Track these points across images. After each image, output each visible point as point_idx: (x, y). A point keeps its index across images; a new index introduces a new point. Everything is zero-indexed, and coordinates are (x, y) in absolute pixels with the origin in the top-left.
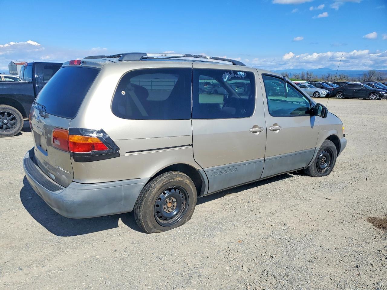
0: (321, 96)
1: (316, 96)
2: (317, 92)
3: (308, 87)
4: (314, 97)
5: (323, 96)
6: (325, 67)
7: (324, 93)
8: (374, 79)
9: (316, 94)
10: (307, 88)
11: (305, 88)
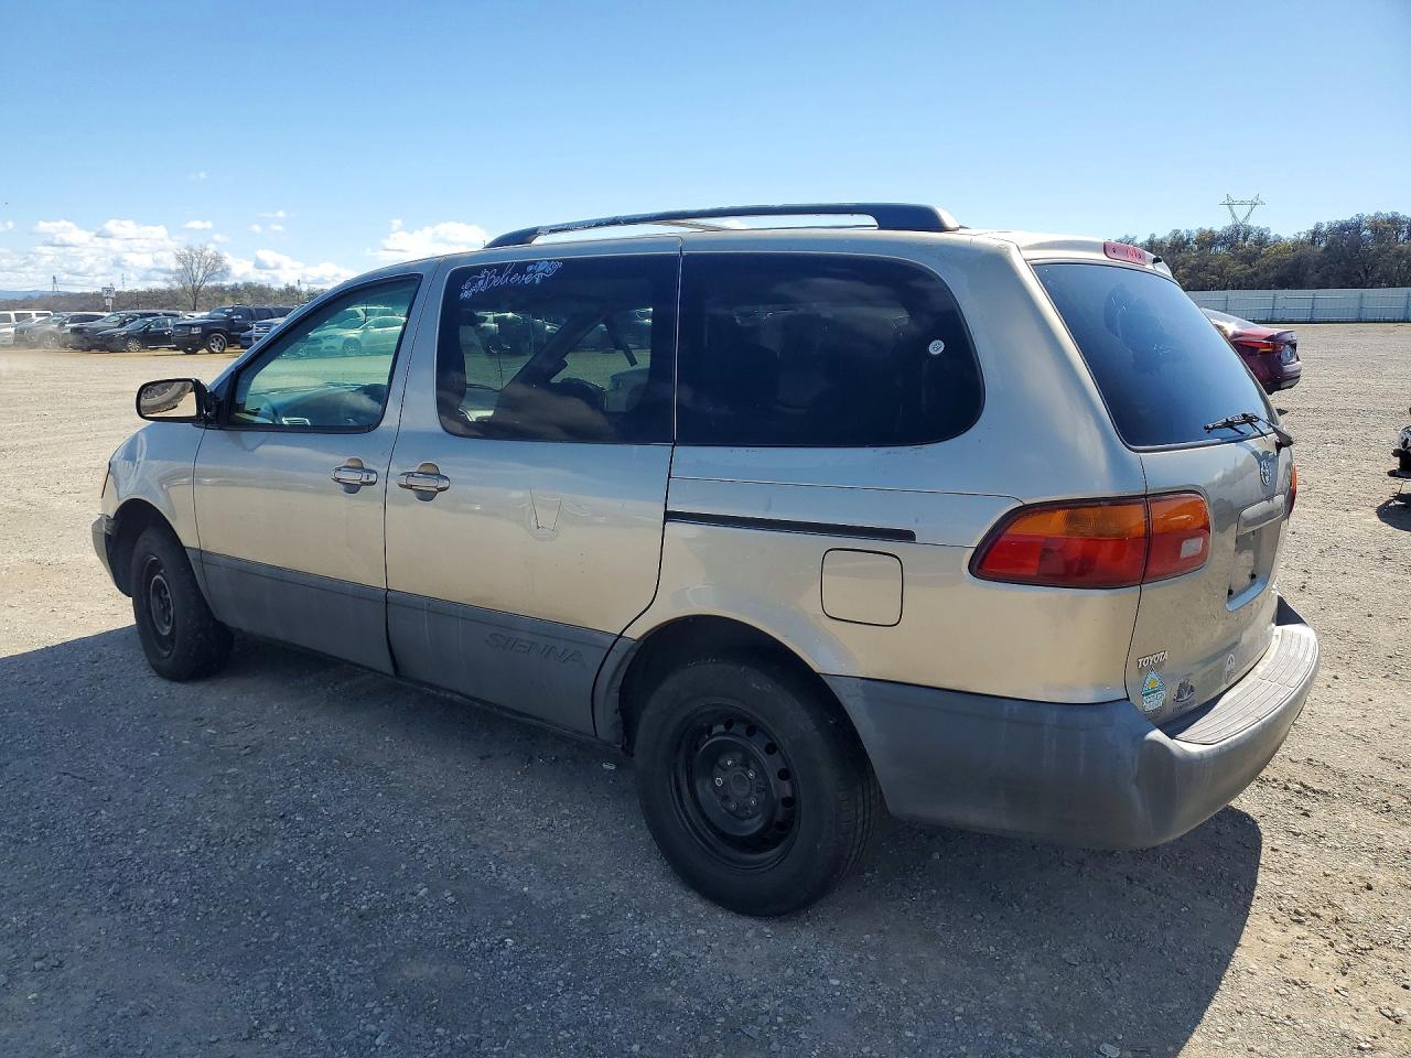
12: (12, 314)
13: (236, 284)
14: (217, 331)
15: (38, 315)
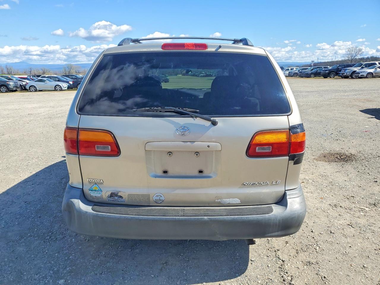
0: (63, 89)
1: (57, 89)
2: (58, 85)
3: (47, 80)
4: (56, 91)
5: (65, 89)
6: (22, 61)
7: (65, 86)
8: (73, 72)
9: (58, 88)
10: (46, 82)
11: (44, 82)
12: (290, 68)
13: (368, 57)
14: (333, 72)
15: (296, 68)
